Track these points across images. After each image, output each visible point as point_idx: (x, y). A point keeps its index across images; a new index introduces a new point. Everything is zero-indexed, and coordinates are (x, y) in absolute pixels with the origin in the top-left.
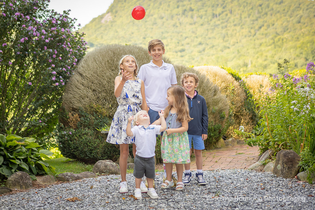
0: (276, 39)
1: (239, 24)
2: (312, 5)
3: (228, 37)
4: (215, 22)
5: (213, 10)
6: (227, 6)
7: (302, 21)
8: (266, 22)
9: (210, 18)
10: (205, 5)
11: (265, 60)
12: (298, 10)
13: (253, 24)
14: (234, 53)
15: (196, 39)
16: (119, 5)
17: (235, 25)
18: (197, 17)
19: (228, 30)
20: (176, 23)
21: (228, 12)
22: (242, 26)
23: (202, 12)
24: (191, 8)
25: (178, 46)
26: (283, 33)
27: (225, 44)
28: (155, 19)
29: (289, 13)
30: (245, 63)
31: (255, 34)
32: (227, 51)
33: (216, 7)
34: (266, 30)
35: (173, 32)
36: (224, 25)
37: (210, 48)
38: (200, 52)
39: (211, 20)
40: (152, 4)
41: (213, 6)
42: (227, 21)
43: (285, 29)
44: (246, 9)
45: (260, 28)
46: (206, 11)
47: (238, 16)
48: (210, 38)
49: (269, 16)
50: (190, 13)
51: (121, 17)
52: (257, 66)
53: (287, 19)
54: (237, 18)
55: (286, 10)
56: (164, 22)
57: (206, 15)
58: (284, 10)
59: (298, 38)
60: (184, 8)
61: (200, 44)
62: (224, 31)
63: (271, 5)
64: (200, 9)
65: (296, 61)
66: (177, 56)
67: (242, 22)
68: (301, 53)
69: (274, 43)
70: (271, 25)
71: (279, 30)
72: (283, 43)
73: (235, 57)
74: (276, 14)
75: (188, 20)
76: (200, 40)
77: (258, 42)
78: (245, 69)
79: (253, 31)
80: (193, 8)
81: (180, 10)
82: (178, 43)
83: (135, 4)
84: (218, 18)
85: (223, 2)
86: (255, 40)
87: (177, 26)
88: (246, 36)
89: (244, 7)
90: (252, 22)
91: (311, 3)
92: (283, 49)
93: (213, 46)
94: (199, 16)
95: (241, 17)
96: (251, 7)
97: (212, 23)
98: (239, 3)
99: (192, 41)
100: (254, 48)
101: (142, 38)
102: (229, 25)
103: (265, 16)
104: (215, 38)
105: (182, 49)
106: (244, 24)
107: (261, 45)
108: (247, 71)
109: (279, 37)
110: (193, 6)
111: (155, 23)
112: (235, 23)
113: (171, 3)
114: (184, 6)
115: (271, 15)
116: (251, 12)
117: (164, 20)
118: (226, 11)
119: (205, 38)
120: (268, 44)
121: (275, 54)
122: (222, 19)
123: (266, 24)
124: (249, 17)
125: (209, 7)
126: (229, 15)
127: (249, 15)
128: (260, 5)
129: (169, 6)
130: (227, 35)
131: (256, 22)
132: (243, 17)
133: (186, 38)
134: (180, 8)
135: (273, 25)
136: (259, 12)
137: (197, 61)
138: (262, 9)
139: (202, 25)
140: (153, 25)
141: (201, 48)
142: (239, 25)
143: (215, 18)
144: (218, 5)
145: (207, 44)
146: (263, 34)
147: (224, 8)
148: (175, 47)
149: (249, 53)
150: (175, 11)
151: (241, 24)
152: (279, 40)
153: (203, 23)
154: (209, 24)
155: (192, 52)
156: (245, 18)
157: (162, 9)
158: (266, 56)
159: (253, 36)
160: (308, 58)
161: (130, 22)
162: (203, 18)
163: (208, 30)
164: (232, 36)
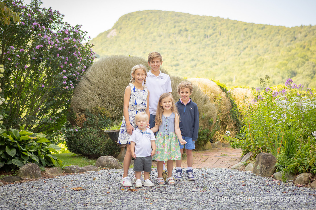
0: (258, 59)
1: (227, 44)
2: (289, 31)
3: (217, 55)
4: (206, 42)
5: (205, 31)
6: (217, 29)
7: (280, 44)
8: (250, 44)
9: (202, 38)
10: (198, 27)
11: (248, 77)
12: (277, 35)
13: (239, 45)
14: (221, 69)
15: (189, 56)
16: (124, 23)
17: (223, 45)
18: (191, 37)
19: (217, 49)
20: (172, 41)
21: (218, 33)
22: (229, 46)
23: (195, 33)
24: (186, 29)
25: (174, 61)
26: (264, 55)
27: (214, 61)
28: (154, 36)
29: (270, 37)
30: (230, 78)
31: (240, 54)
32: (215, 67)
33: (208, 29)
34: (249, 51)
35: (170, 49)
36: (214, 45)
37: (201, 64)
38: (192, 67)
39: (203, 40)
40: (152, 24)
41: (205, 28)
42: (216, 42)
43: (266, 51)
44: (233, 32)
45: (245, 49)
46: (199, 32)
47: (226, 38)
48: (201, 56)
49: (252, 39)
50: (185, 33)
51: (124, 33)
52: (240, 81)
53: (268, 42)
54: (225, 40)
55: (267, 34)
56: (162, 40)
57: (198, 35)
58: (266, 34)
59: (276, 59)
60: (180, 28)
61: (193, 60)
62: (213, 50)
63: (255, 29)
64: (194, 30)
65: (274, 79)
66: (172, 69)
67: (229, 43)
68: (279, 72)
69: (256, 62)
70: (254, 47)
72: (263, 62)
73: (222, 73)
74: (258, 37)
75: (183, 39)
76: (192, 56)
77: (242, 61)
78: (230, 83)
79: (238, 51)
80: (188, 28)
81: (177, 30)
82: (174, 58)
83: (137, 22)
84: (209, 38)
85: (214, 25)
86: (239, 59)
87: (173, 44)
88: (232, 55)
89: (232, 30)
90: (238, 43)
91: (288, 30)
92: (263, 68)
93: (204, 63)
94: (193, 36)
95: (228, 39)
96: (237, 31)
97: (203, 42)
98: (228, 27)
99: (186, 57)
100: (239, 66)
101: (142, 52)
102: (218, 45)
103: (249, 39)
104: (206, 56)
105: (177, 64)
106: (231, 45)
107: (245, 63)
108: (232, 85)
109: (260, 57)
110: (187, 27)
111: (154, 40)
112: (223, 43)
113: (169, 24)
114: (180, 26)
115: (255, 38)
116: (238, 35)
117: (162, 37)
118: (216, 33)
119: (197, 55)
120: (251, 63)
121: (257, 72)
122: (213, 40)
123: (249, 46)
124: (235, 39)
125: (202, 28)
126: (219, 36)
127: (236, 37)
128: (246, 30)
129: (167, 25)
130: (216, 53)
131: (241, 44)
132: (230, 38)
133: (180, 54)
134: (177, 28)
135: (256, 47)
136: (244, 36)
137: (190, 75)
138: (247, 33)
139: (195, 44)
140: (152, 42)
141: (193, 63)
142: (227, 46)
143: (206, 38)
144: (209, 27)
145: (199, 61)
146: (246, 54)
147: (214, 30)
148: (171, 62)
149: (234, 70)
150: (172, 30)
151: (228, 45)
152: (260, 60)
153: (196, 42)
154: (201, 43)
155: (185, 67)
156: (232, 39)
157: (161, 28)
158: (249, 73)
159: (239, 56)
160: (284, 76)
161: (132, 38)
162: (196, 37)
163: (199, 48)
164: (220, 54)
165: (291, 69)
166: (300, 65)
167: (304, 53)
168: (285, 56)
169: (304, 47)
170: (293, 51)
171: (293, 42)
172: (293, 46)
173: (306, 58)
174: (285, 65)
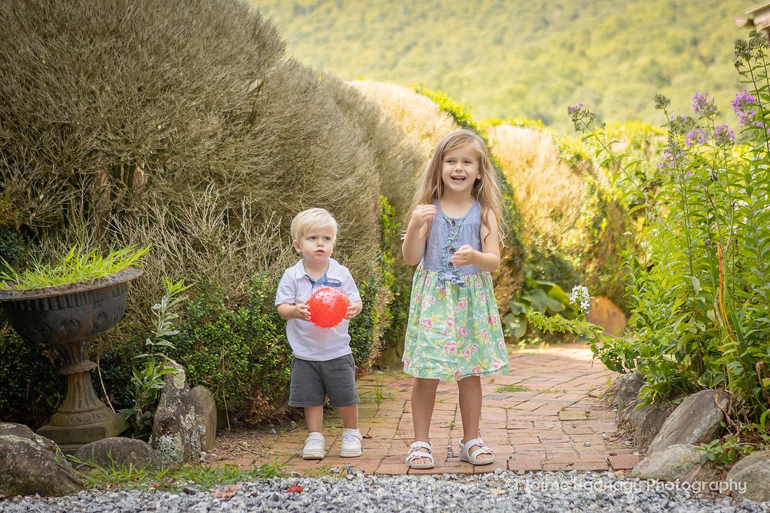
0: (446, 79)
1: (359, 36)
4: (299, 28)
7: (507, 38)
8: (421, 35)
9: (288, 14)
12: (497, 14)
13: (391, 37)
17: (349, 38)
19: (332, 49)
21: (333, 3)
22: (364, 41)
26: (462, 66)
29: (478, 18)
31: (395, 65)
34: (421, 55)
36: (321, 35)
39: (290, 21)
42: (329, 27)
43: (467, 57)
45: (408, 49)
47: (357, 17)
49: (430, 21)
53: (472, 32)
54: (354, 22)
55: (471, 10)
58: (466, 10)
59: (496, 80)
62: (320, 51)
67: (365, 32)
70: (434, 44)
71: (453, 58)
72: (461, 88)
74: (447, 18)
79: (390, 55)
84: (308, 17)
88: (373, 67)
90: (389, 34)
95: (363, 21)
102: (333, 36)
103: (421, 20)
106: (370, 38)
109: (452, 74)
112: (349, 32)
115: (436, 20)
116: (389, 10)
122: (319, 21)
123: (422, 41)
124: (382, 21)
126: (335, 12)
127: (383, 16)
131: (398, 35)
132: (369, 17)
135: (439, 44)
136: (407, 11)
142: (359, 39)
143: (301, 16)
146: (413, 65)
151: (362, 38)
152: (453, 83)
156: (373, 21)
159: (391, 68)
165: (536, 108)
166: (561, 98)
167: (571, 64)
168: (519, 72)
169: (571, 48)
170: (542, 59)
171: (540, 33)
172: (542, 44)
173: (578, 77)
174: (521, 95)
